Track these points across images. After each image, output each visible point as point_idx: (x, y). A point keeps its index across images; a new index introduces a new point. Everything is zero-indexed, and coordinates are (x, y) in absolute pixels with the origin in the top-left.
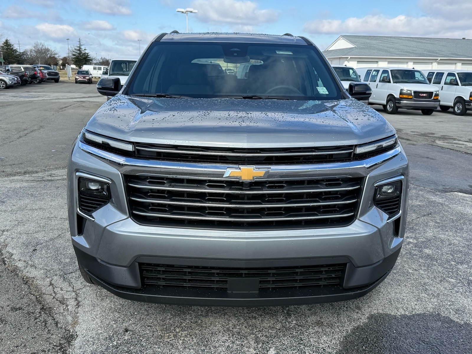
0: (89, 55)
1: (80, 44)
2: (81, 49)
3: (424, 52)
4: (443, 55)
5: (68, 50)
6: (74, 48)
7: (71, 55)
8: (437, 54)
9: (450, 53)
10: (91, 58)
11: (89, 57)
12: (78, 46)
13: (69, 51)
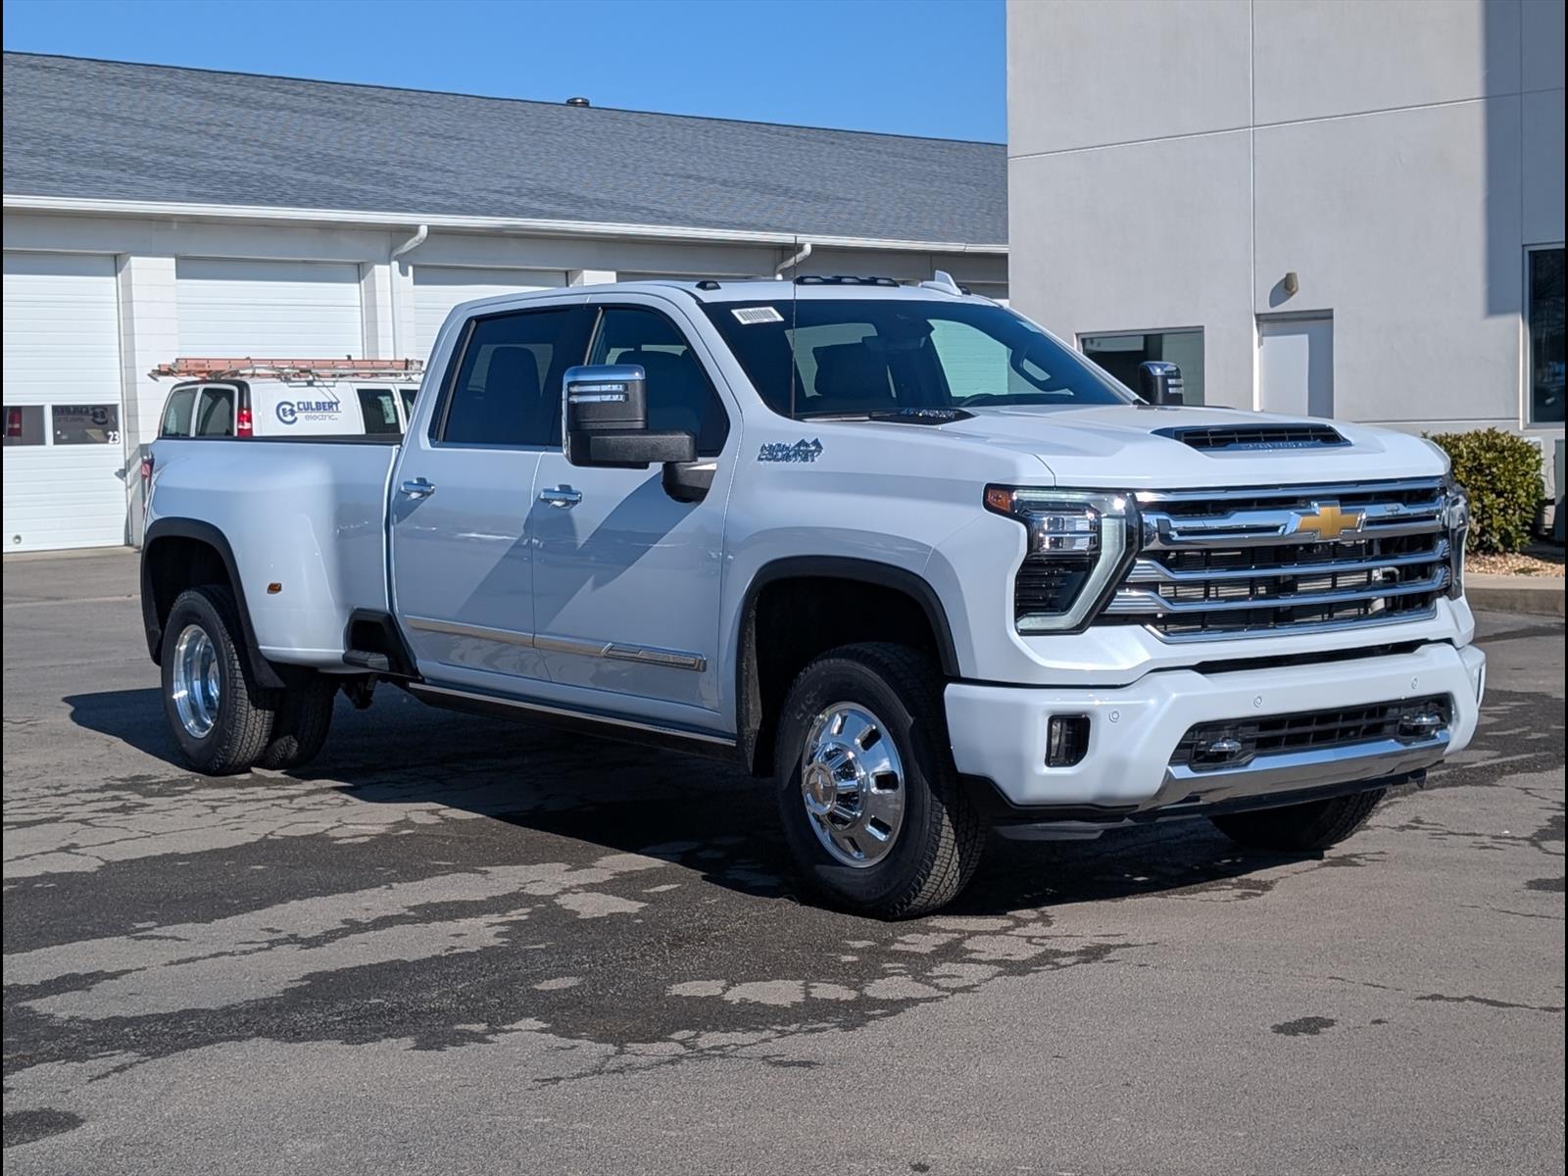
3: (273, 170)
4: (449, 194)
8: (394, 185)
9: (506, 182)
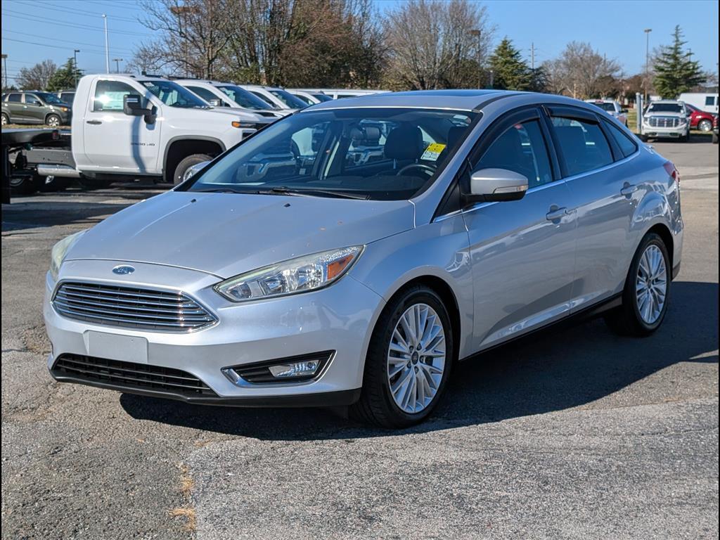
0: (698, 68)
1: (677, 41)
2: (679, 53)
5: (646, 58)
6: (660, 52)
7: (651, 69)
10: (703, 75)
11: (697, 73)
12: (673, 45)
13: (649, 60)
